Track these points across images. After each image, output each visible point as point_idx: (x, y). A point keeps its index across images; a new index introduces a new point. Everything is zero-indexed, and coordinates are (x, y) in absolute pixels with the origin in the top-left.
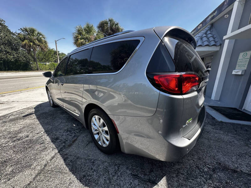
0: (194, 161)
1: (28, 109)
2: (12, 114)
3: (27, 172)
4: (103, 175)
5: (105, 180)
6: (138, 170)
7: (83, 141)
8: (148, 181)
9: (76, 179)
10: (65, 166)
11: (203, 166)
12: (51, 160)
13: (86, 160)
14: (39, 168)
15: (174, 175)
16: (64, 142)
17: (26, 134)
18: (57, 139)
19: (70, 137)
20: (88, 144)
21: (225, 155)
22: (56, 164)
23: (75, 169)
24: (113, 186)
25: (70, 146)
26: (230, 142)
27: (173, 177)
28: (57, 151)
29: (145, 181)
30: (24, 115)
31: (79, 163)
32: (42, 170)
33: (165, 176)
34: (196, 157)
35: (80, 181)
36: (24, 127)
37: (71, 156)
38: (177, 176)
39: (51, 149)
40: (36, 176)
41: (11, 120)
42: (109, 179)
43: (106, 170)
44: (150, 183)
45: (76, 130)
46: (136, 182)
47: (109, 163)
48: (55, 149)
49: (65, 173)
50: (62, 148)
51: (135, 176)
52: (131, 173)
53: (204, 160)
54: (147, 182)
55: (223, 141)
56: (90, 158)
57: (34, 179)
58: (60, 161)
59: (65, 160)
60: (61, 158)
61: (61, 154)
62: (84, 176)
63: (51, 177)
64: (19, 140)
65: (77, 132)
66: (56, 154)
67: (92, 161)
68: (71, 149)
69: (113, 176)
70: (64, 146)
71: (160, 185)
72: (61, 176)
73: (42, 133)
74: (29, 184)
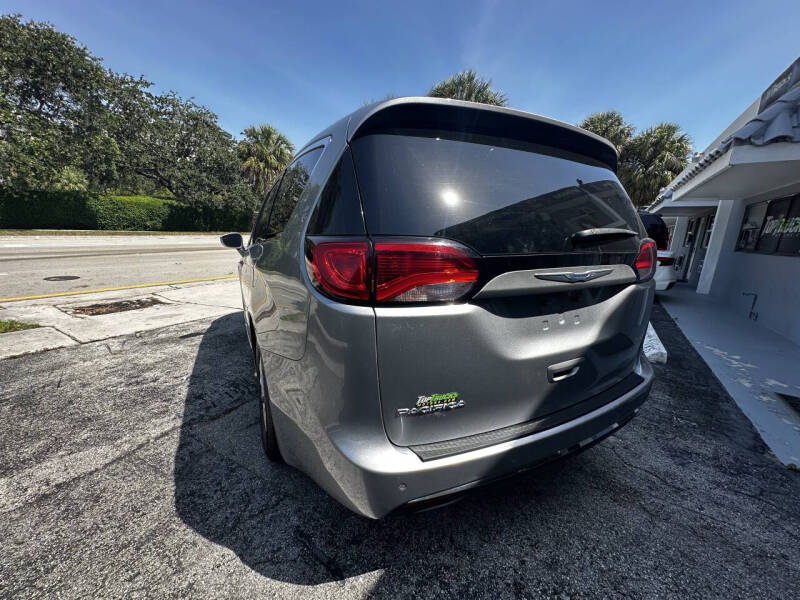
0: (523, 562)
1: (201, 322)
2: (166, 329)
3: (104, 449)
4: (233, 506)
5: (227, 518)
6: (321, 526)
7: (247, 416)
8: (325, 561)
9: (173, 493)
10: (172, 460)
11: (544, 592)
12: (157, 438)
13: (222, 460)
14: (126, 447)
15: (414, 580)
16: (208, 408)
17: (157, 373)
18: (200, 397)
19: (227, 399)
20: (251, 425)
21: (685, 591)
22: (161, 449)
23: (186, 471)
24: (234, 538)
25: (213, 419)
26: (762, 555)
27: (405, 581)
28: (179, 422)
29: (317, 559)
30: (185, 334)
31: (203, 461)
32: (128, 454)
33: (384, 567)
34: (542, 555)
35: (177, 502)
36: (164, 361)
37: (199, 441)
38: (420, 584)
39: (173, 416)
40: (113, 462)
41: (157, 342)
42: (238, 520)
43: (246, 498)
44: (328, 569)
45: (250, 387)
46: (294, 552)
47: (265, 484)
48: (180, 417)
49: (164, 475)
50: (193, 420)
51: (301, 537)
52: (299, 527)
53: (567, 574)
54: (322, 563)
55: (725, 543)
56: (234, 458)
57: (106, 465)
58: (171, 447)
59: (181, 447)
60: (178, 440)
61: (182, 433)
62: (193, 494)
63: (133, 473)
64: (137, 383)
65: (250, 392)
66: (174, 429)
67: (234, 466)
68: (208, 428)
69: (252, 517)
70: (202, 416)
71: (348, 585)
72: (151, 478)
73: (185, 378)
74: (91, 473)
